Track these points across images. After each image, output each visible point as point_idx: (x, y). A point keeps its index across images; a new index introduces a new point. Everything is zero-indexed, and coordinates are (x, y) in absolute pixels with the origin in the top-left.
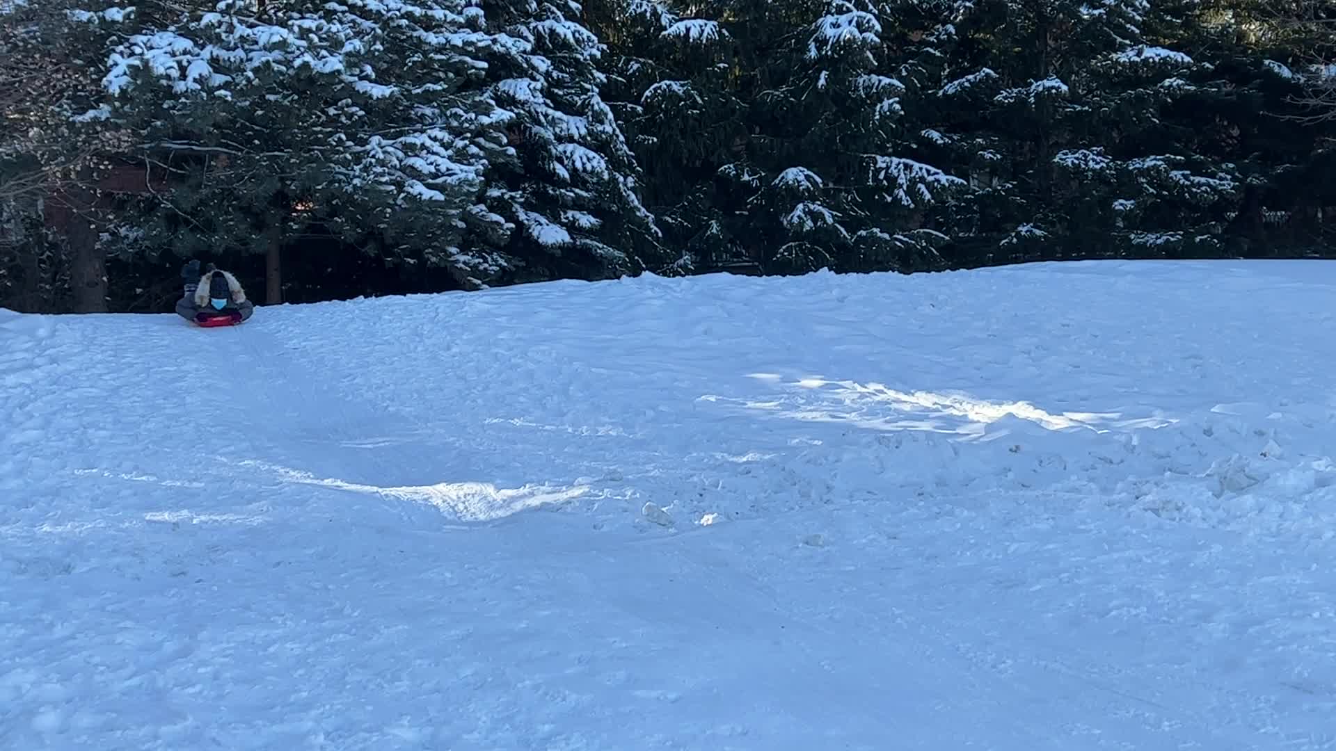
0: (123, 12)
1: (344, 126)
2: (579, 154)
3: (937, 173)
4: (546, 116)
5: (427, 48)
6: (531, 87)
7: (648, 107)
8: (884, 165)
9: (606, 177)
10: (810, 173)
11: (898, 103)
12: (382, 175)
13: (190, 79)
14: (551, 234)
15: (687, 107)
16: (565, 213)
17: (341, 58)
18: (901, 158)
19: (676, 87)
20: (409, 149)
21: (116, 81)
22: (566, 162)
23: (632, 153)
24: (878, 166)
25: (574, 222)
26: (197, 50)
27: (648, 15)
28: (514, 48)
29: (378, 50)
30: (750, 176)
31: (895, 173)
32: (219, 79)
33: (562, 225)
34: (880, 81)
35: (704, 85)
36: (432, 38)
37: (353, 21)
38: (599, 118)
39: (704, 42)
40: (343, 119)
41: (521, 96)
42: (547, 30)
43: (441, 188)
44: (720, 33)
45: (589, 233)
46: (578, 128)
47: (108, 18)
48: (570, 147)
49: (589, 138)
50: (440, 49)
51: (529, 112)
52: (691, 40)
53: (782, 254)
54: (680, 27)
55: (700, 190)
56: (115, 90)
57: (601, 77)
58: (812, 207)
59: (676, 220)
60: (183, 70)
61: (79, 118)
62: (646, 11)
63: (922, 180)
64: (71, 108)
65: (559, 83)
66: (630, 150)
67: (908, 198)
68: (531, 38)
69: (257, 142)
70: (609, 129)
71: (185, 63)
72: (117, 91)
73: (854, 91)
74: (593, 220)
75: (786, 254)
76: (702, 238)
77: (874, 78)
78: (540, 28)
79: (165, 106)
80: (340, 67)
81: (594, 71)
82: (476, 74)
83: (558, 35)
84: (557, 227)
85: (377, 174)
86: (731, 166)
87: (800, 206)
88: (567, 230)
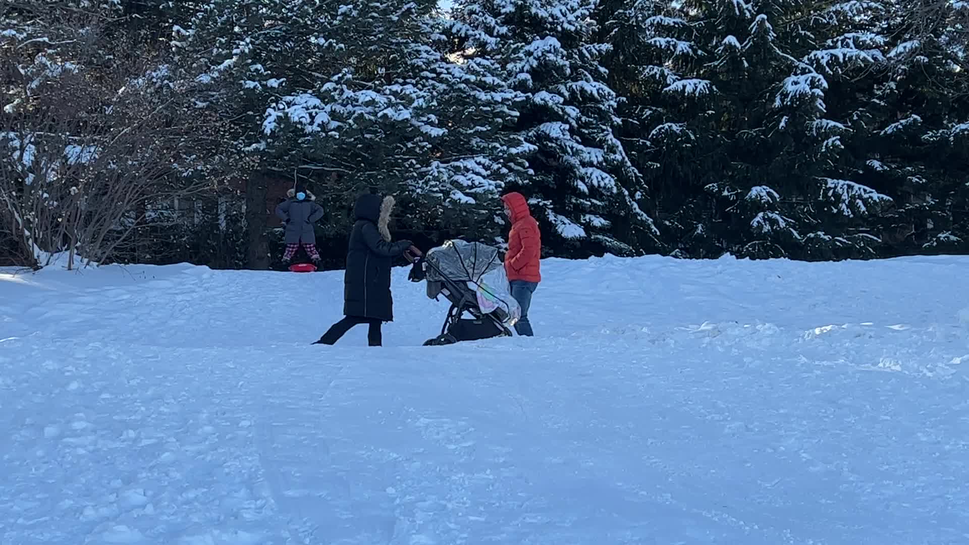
0: (278, 82)
1: (417, 154)
2: (597, 176)
3: (872, 192)
4: (572, 148)
5: (479, 102)
6: (562, 128)
7: (653, 141)
8: (833, 186)
9: (615, 190)
10: (772, 191)
11: (839, 140)
12: (436, 186)
13: (315, 124)
14: (571, 230)
15: (682, 142)
16: (584, 216)
17: (411, 110)
18: (845, 180)
19: (675, 127)
20: (457, 169)
21: (269, 126)
22: (587, 180)
23: (641, 175)
24: (828, 186)
25: (589, 223)
26: (323, 105)
27: (658, 76)
28: (551, 101)
29: (434, 106)
30: (729, 192)
31: (840, 191)
32: (334, 124)
33: (582, 224)
34: (828, 124)
35: (697, 127)
36: (483, 96)
37: (433, 85)
38: (612, 149)
39: (697, 95)
40: (417, 150)
41: (553, 134)
42: (578, 88)
43: (474, 196)
44: (710, 89)
45: (602, 230)
46: (597, 157)
47: (269, 85)
48: (590, 170)
49: (604, 164)
50: (488, 103)
51: (560, 145)
52: (686, 94)
53: (747, 249)
54: (679, 85)
55: (691, 202)
56: (268, 131)
57: (618, 120)
58: (770, 215)
59: (673, 223)
60: (312, 117)
61: (247, 149)
62: (656, 73)
63: (860, 197)
64: (244, 142)
65: (587, 125)
66: (639, 173)
67: (849, 210)
68: (567, 94)
69: (362, 165)
70: (619, 157)
71: (314, 114)
72: (269, 132)
73: (809, 131)
74: (603, 221)
75: (750, 249)
76: (690, 236)
77: (824, 121)
78: (574, 87)
79: (299, 141)
80: (408, 116)
81: (613, 116)
82: (511, 120)
83: (586, 91)
84: (576, 226)
85: (431, 186)
86: (715, 185)
87: (761, 214)
88: (584, 229)
